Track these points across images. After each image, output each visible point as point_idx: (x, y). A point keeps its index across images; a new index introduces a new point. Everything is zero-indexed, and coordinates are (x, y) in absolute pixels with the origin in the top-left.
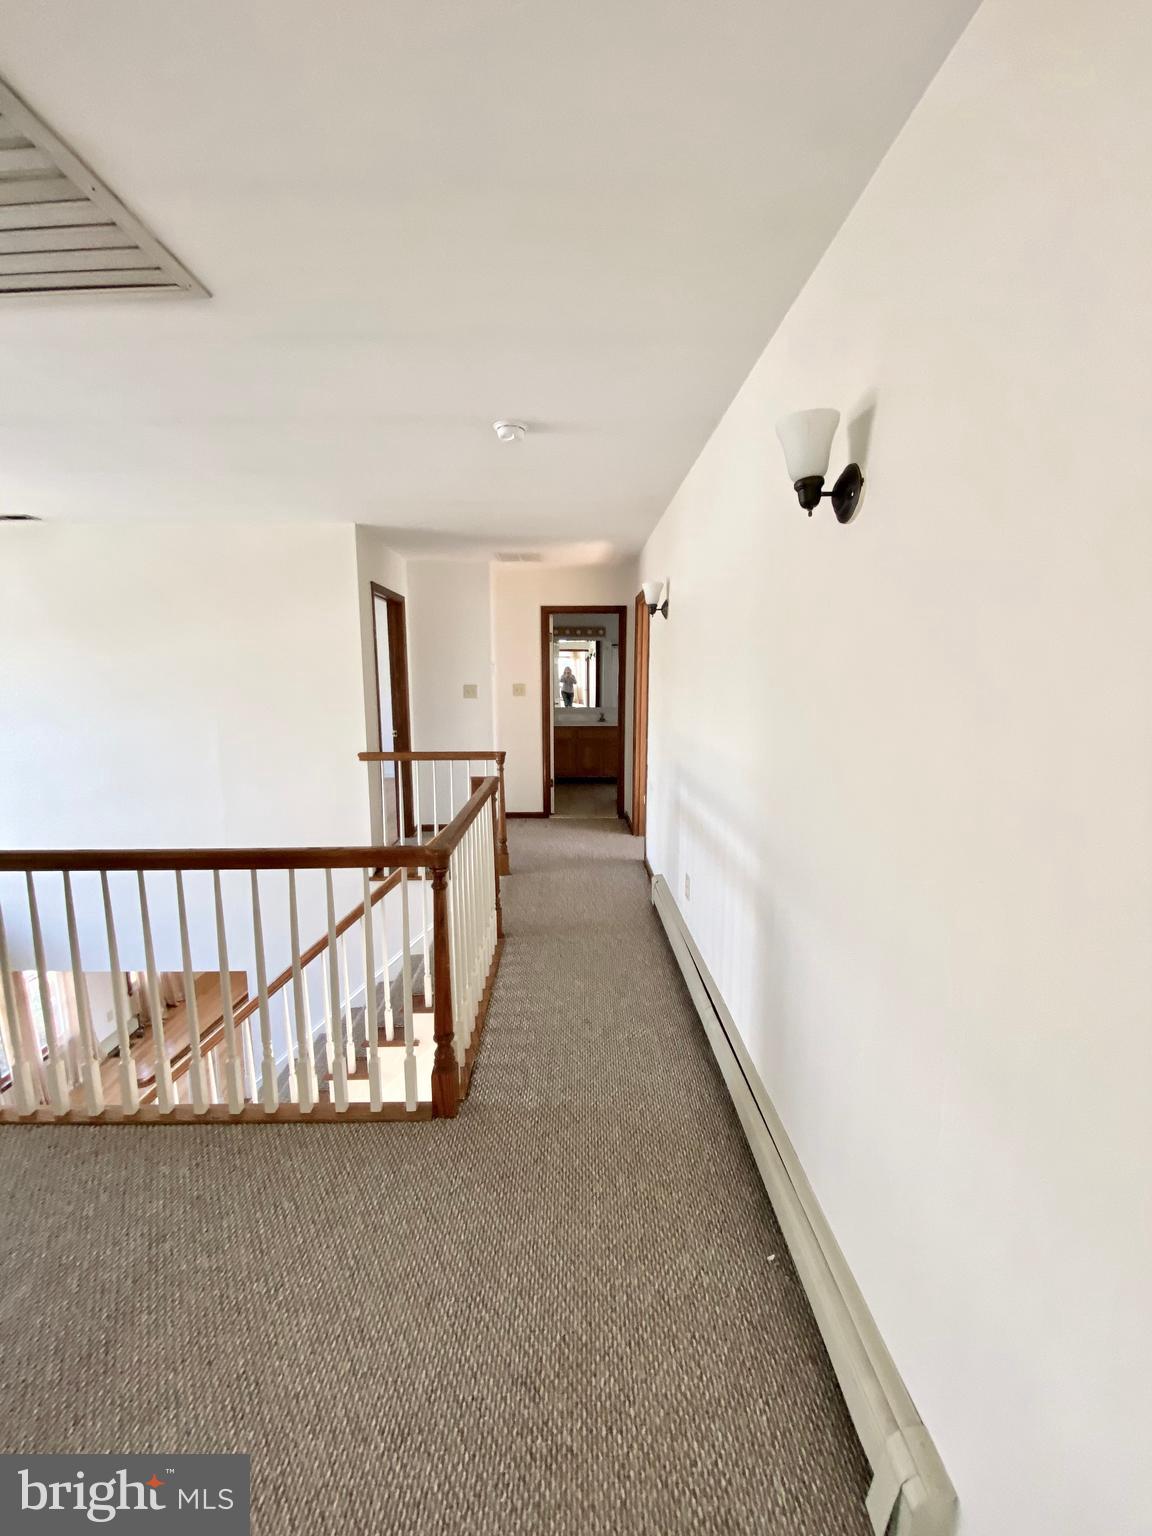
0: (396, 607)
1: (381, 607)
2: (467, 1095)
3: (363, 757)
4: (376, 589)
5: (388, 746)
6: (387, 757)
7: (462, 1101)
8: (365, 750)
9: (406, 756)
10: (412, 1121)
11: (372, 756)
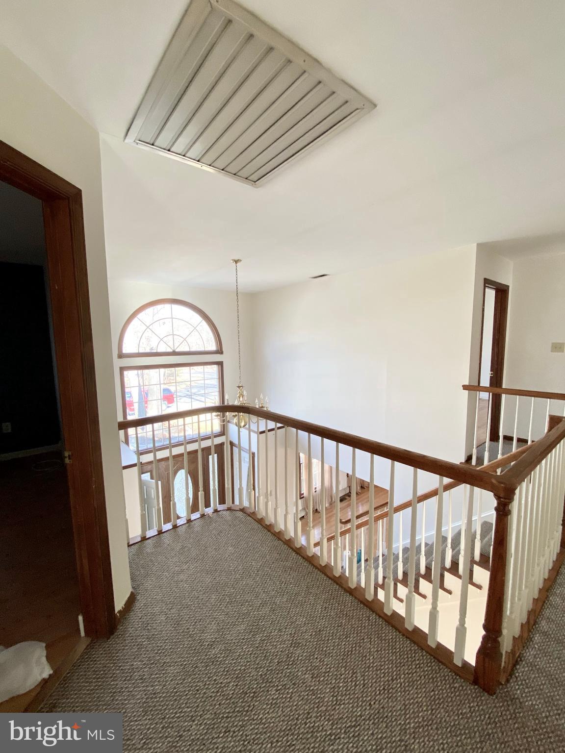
0: (502, 293)
1: (491, 294)
2: (508, 681)
3: (465, 387)
4: (487, 283)
5: (485, 381)
6: (485, 389)
7: (502, 684)
8: (467, 383)
9: (497, 390)
10: (456, 674)
11: (473, 388)
